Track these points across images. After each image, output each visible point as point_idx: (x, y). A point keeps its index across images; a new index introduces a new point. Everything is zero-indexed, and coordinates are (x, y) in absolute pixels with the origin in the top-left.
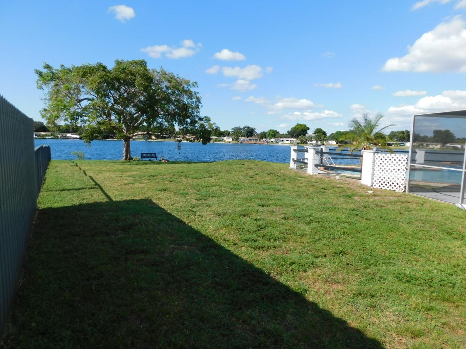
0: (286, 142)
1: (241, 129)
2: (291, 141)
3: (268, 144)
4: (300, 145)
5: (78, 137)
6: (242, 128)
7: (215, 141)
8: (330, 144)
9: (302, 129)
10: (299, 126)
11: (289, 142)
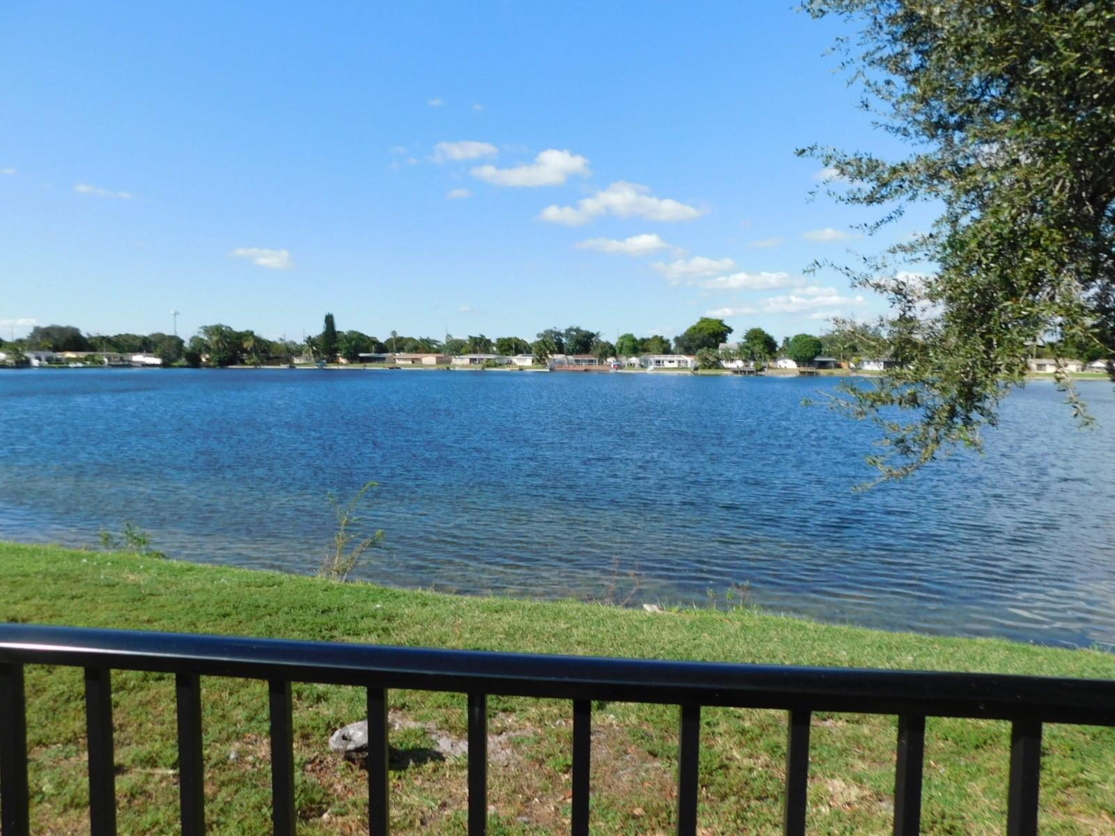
0: (667, 365)
1: (561, 335)
2: (679, 362)
3: (619, 371)
4: (700, 372)
5: (158, 361)
6: (563, 331)
7: (488, 366)
8: (781, 368)
9: (711, 331)
10: (704, 325)
11: (675, 365)
